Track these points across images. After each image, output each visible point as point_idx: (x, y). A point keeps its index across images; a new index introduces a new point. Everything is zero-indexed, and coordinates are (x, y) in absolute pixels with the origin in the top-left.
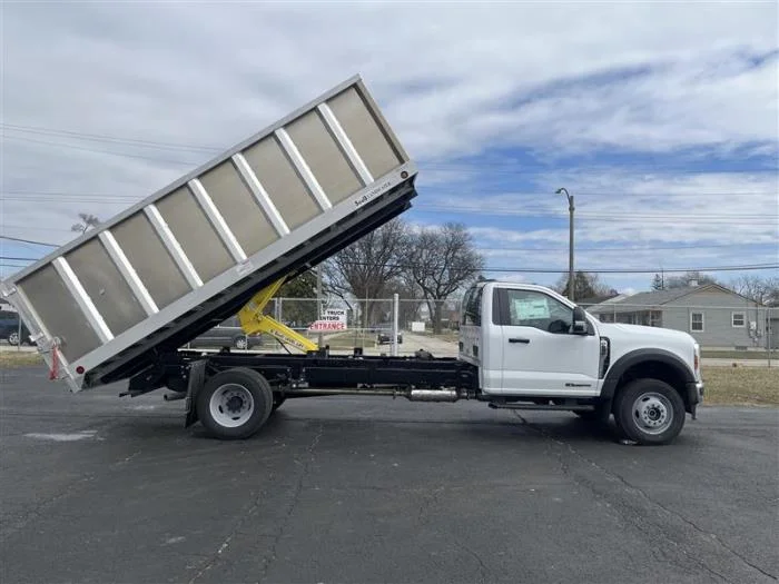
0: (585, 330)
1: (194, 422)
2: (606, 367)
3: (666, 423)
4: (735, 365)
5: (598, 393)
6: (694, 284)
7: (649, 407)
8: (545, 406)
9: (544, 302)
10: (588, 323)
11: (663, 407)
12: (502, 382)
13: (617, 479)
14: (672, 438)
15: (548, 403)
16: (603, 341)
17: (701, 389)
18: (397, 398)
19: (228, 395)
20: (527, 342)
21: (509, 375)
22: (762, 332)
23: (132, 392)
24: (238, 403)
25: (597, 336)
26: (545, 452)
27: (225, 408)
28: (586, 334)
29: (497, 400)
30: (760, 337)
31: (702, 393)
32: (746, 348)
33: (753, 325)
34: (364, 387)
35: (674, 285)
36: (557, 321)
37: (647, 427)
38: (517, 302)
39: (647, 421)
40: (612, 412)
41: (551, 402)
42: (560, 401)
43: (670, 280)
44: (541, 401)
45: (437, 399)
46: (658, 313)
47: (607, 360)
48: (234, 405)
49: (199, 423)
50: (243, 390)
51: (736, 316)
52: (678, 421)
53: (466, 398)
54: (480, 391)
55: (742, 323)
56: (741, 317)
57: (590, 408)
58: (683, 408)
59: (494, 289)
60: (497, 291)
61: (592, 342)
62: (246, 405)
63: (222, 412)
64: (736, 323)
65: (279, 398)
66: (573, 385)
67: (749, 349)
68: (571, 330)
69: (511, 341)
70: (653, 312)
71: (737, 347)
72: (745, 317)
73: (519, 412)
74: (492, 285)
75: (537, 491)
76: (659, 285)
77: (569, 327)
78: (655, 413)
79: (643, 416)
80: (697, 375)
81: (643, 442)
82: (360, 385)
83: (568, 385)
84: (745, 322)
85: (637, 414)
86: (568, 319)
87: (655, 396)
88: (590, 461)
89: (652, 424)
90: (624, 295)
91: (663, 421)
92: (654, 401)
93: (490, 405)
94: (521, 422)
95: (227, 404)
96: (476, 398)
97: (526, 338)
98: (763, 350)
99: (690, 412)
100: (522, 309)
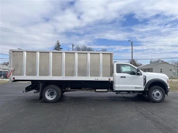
0: (140, 74)
1: (41, 99)
2: (145, 83)
3: (161, 97)
4: (171, 81)
5: (143, 90)
6: (160, 62)
7: (156, 93)
8: (130, 93)
9: (129, 67)
10: (141, 72)
11: (160, 93)
12: (119, 87)
13: (151, 113)
14: (162, 101)
15: (130, 92)
16: (144, 77)
17: (169, 88)
18: (93, 91)
19: (50, 92)
20: (125, 77)
21: (121, 85)
22: (176, 73)
23: (26, 91)
24: (52, 93)
25: (143, 76)
26: (130, 105)
27: (49, 95)
28: (140, 75)
29: (118, 92)
30: (176, 74)
31: (169, 89)
32: (172, 77)
33: (174, 71)
34: (84, 89)
35: (155, 62)
36: (133, 72)
37: (156, 98)
38: (122, 67)
39: (156, 97)
40: (147, 94)
41: (131, 92)
42: (133, 92)
43: (154, 61)
44: (129, 92)
45: (103, 92)
46: (152, 69)
47: (146, 82)
48: (52, 94)
49: (42, 99)
50: (54, 90)
51: (170, 69)
52: (164, 96)
53: (110, 91)
54: (113, 90)
55: (171, 71)
56: (171, 69)
57: (141, 94)
58: (165, 93)
59: (117, 64)
60: (117, 65)
61: (141, 77)
62: (55, 94)
63: (48, 96)
64: (170, 71)
65: (63, 92)
66: (137, 88)
67: (173, 77)
68: (136, 74)
69: (121, 77)
70: (151, 69)
71: (171, 76)
72: (172, 69)
73: (123, 95)
74: (116, 63)
75: (130, 117)
76: (151, 62)
77: (135, 73)
78: (158, 94)
79: (155, 95)
80: (168, 85)
81: (155, 102)
82: (83, 88)
83: (135, 88)
84: (172, 71)
85: (153, 95)
86: (136, 71)
87: (158, 90)
88: (143, 108)
89: (157, 98)
90: (144, 65)
91: (160, 97)
92: (158, 92)
93: (116, 93)
94: (123, 97)
95: (50, 94)
96: (112, 91)
97: (125, 76)
98: (177, 77)
99: (166, 94)
100: (124, 69)
